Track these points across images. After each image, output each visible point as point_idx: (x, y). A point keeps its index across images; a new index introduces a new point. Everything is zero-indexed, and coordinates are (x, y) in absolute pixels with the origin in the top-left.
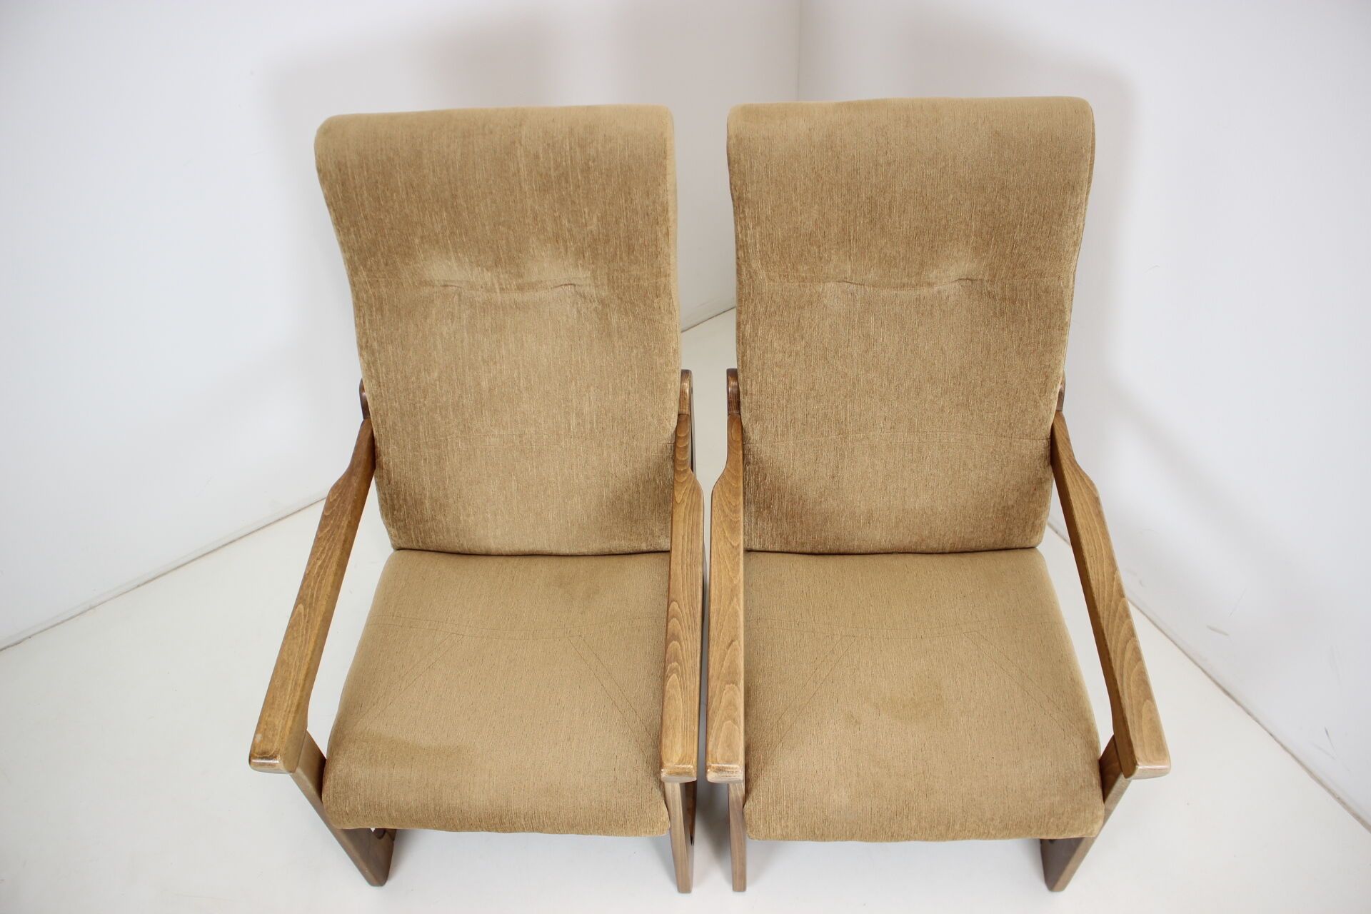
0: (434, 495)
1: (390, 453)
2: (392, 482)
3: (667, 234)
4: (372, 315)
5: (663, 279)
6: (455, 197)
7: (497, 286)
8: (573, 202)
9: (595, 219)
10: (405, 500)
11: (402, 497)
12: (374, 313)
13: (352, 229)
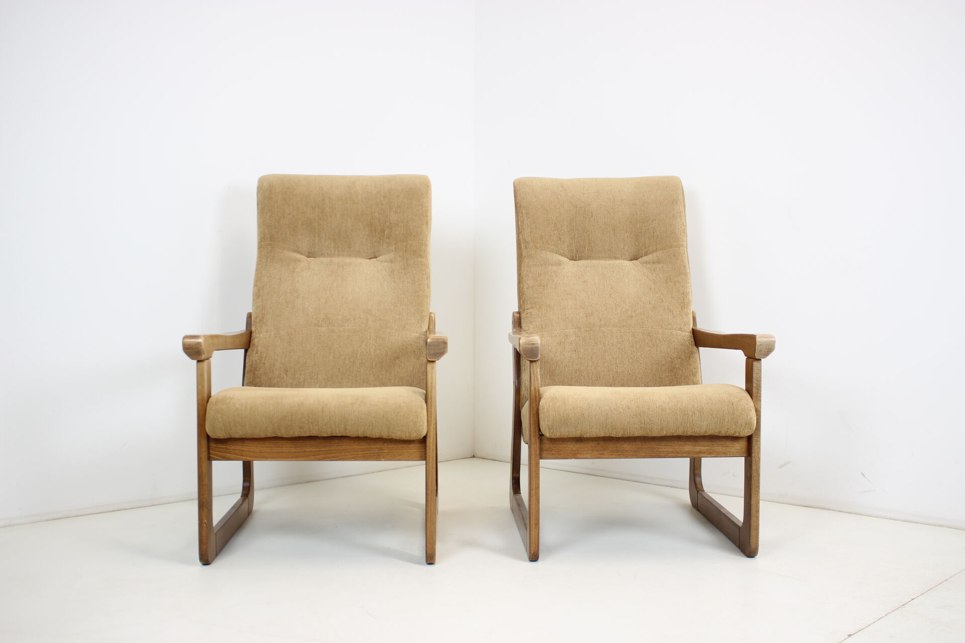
0: (283, 361)
1: (260, 338)
2: (259, 352)
3: (427, 223)
4: (267, 263)
5: (424, 246)
6: (323, 200)
7: (336, 253)
8: (382, 204)
9: (392, 213)
10: (264, 363)
11: (263, 362)
12: (268, 262)
13: (269, 214)
